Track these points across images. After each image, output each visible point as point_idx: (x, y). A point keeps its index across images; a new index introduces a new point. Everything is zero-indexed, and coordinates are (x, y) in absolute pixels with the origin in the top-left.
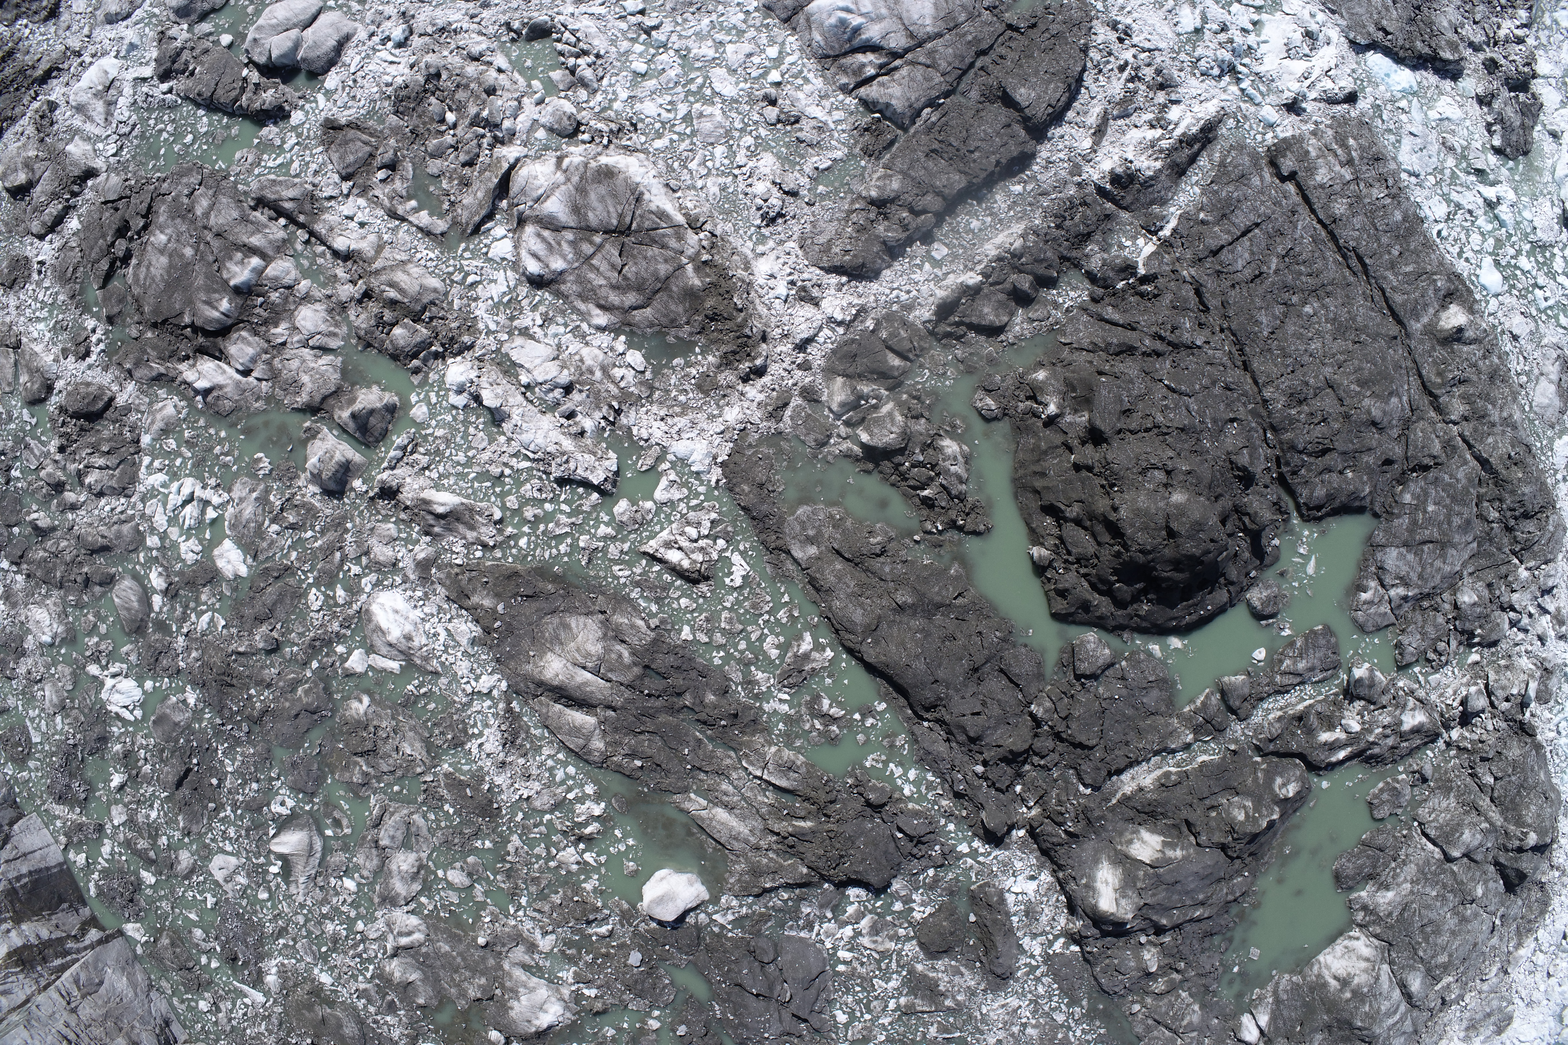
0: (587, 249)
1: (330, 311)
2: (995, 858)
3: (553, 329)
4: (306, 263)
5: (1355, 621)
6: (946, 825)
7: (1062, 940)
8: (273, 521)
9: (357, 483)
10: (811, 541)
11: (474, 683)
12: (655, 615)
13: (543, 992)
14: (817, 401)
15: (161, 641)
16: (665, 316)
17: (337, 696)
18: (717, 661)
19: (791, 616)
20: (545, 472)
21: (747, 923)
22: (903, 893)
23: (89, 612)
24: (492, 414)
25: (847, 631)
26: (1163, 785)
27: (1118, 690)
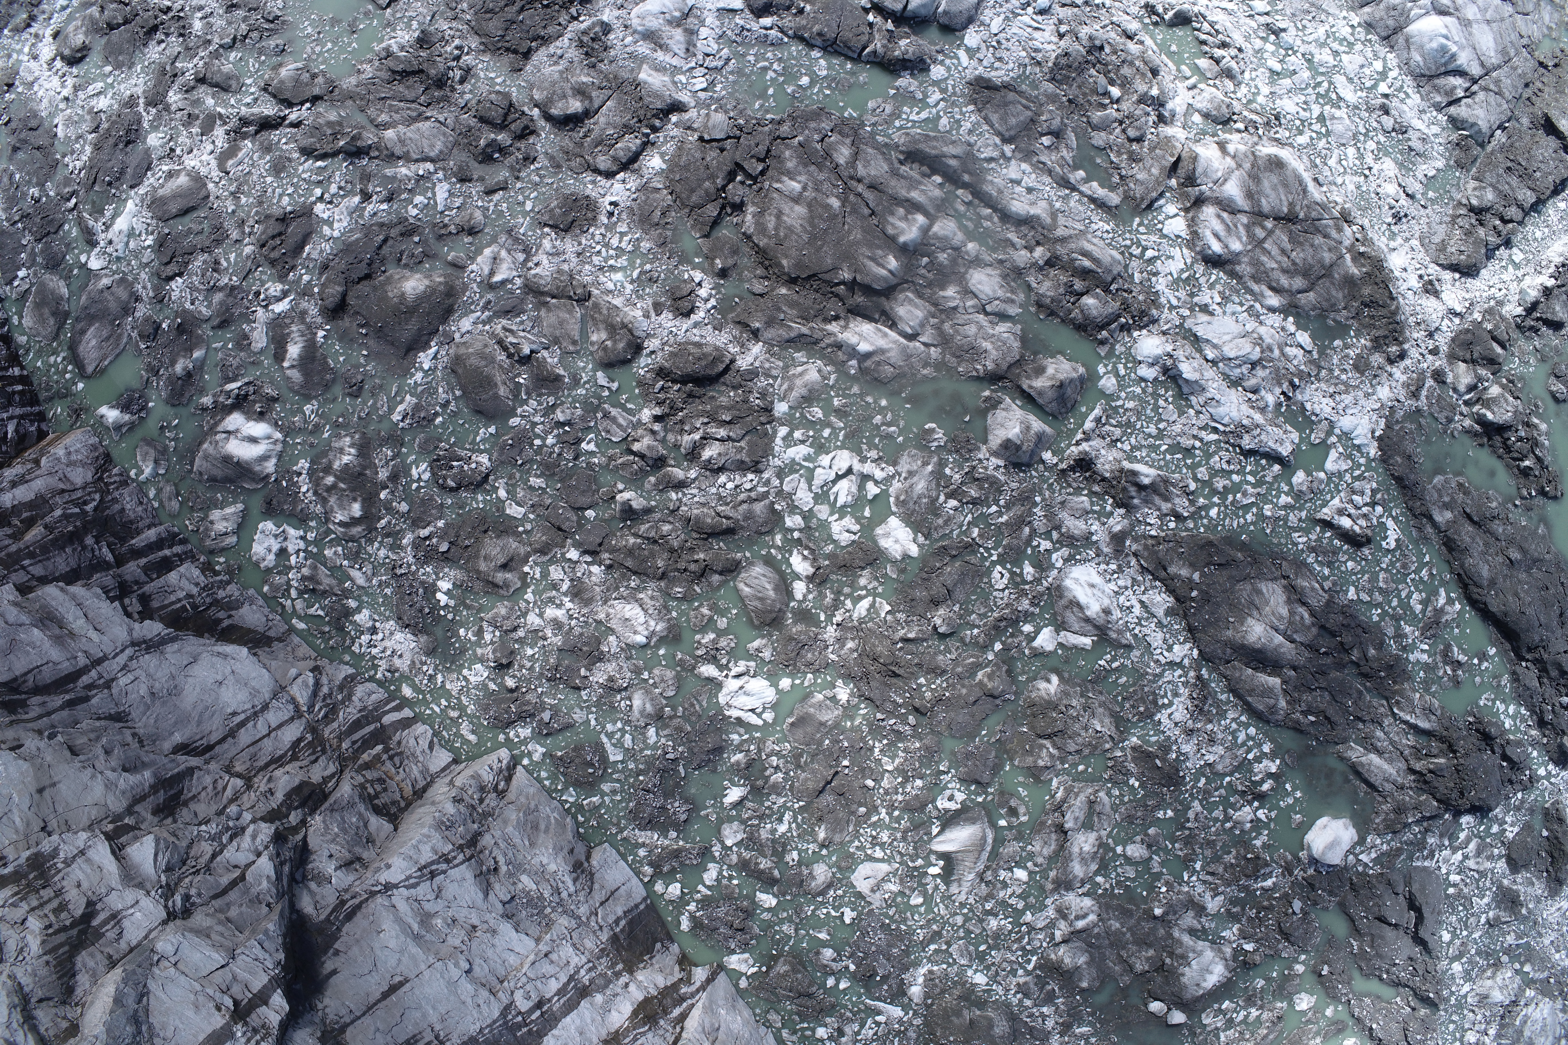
0: (1260, 233)
1: (1004, 277)
2: (1563, 778)
3: (1230, 307)
4: (970, 225)
8: (949, 496)
9: (1047, 457)
10: (1446, 506)
11: (1166, 654)
12: (1327, 578)
13: (1208, 953)
14: (1444, 384)
15: (806, 633)
16: (1327, 300)
18: (1375, 618)
19: (1431, 574)
20: (1233, 446)
21: (1385, 859)
23: (701, 605)
24: (1180, 387)
25: (1475, 585)
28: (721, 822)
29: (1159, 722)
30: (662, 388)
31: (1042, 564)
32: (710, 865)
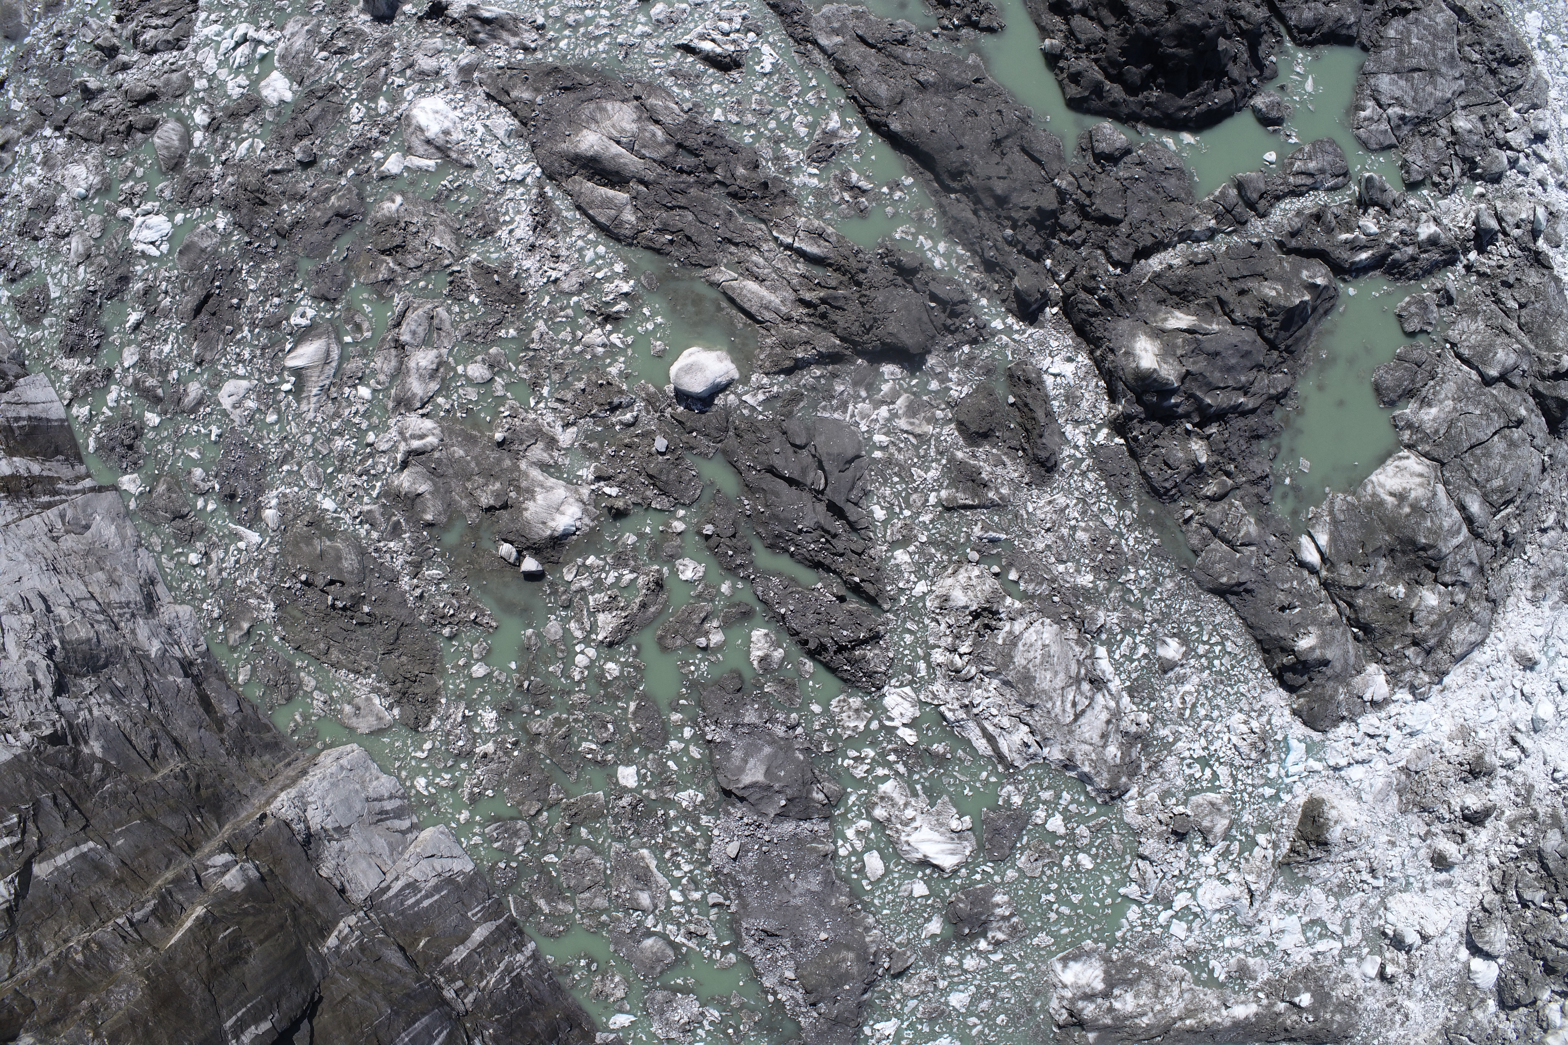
2: (1031, 336)
5: (1358, 138)
6: (977, 300)
7: (1105, 431)
8: (322, 49)
9: (407, 8)
10: (836, 32)
11: (507, 172)
12: (688, 100)
13: (560, 491)
15: (199, 173)
17: (370, 200)
18: (748, 140)
21: (778, 404)
22: (939, 370)
25: (873, 105)
26: (1191, 262)
27: (1137, 172)
29: (500, 239)
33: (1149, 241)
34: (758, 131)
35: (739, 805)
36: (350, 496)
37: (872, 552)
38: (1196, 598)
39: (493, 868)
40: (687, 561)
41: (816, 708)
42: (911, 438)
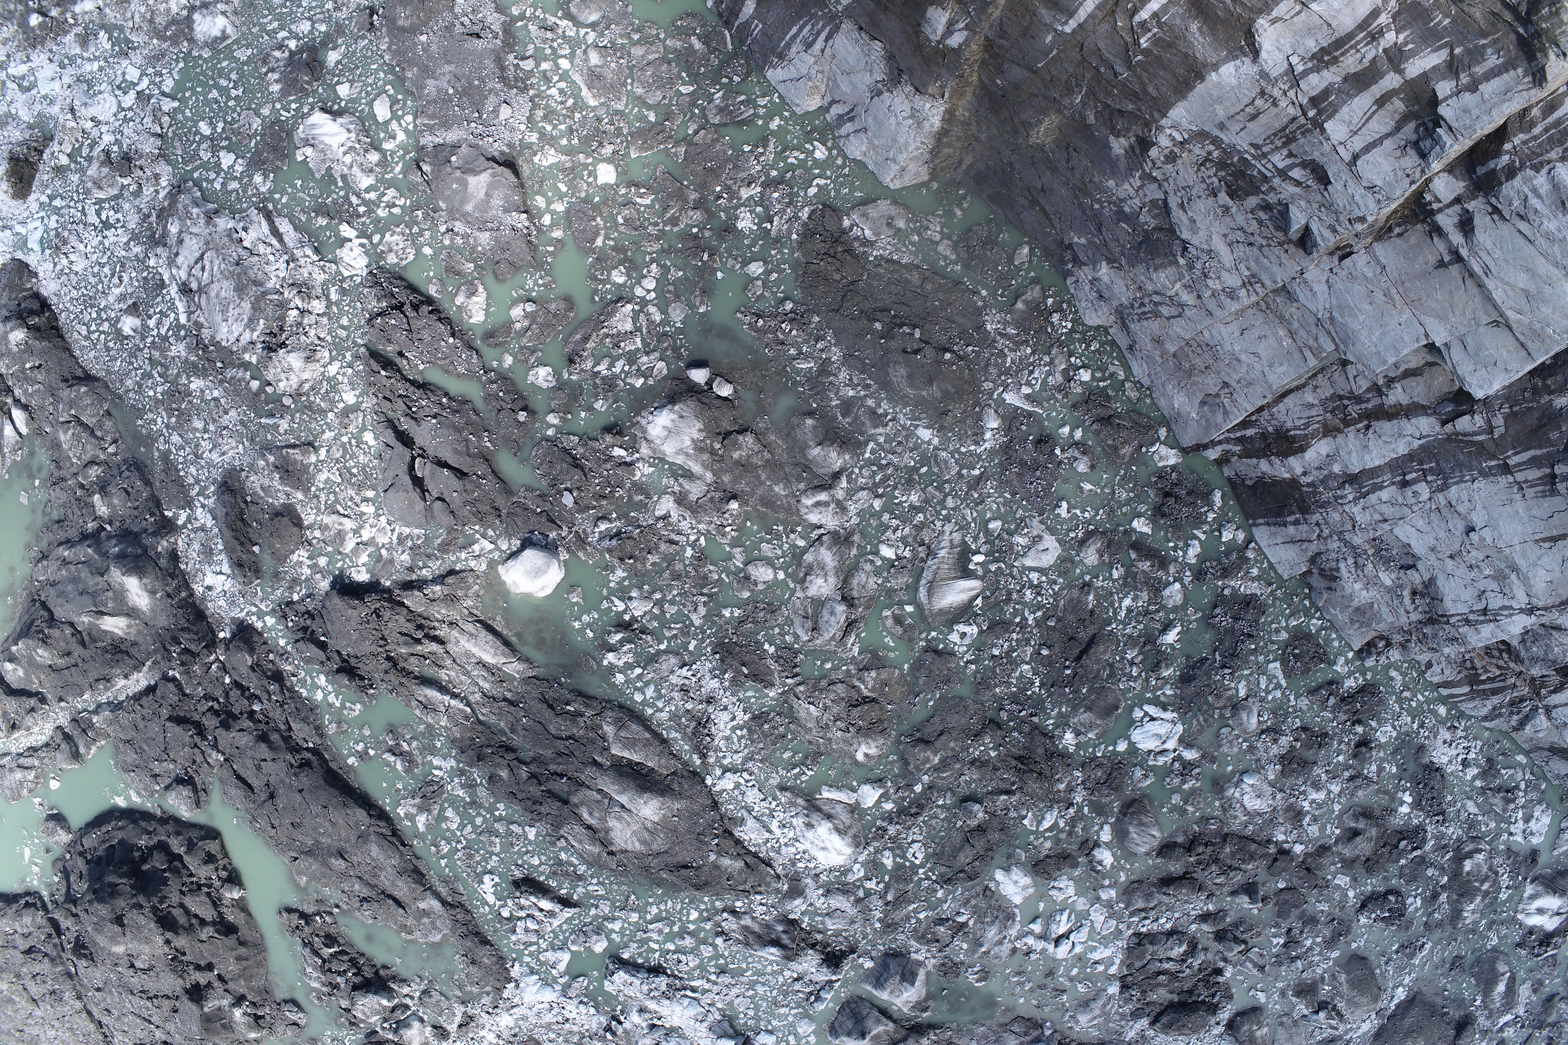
2: (242, 611)
6: (287, 644)
7: (180, 522)
8: (964, 925)
9: (869, 964)
10: (425, 913)
11: (742, 781)
12: (562, 849)
13: (669, 450)
14: (435, 1027)
15: (1102, 796)
18: (501, 806)
20: (675, 977)
21: (460, 541)
22: (318, 576)
23: (1194, 813)
24: (732, 1026)
25: (384, 836)
26: (108, 681)
27: (157, 768)
28: (1184, 607)
29: (745, 711)
30: (1213, 995)
31: (874, 867)
32: (1194, 561)
33: (144, 701)
34: (492, 814)
35: (496, 154)
36: (900, 443)
37: (375, 401)
38: (109, 372)
39: (748, 74)
40: (545, 385)
41: (427, 251)
42: (342, 511)
